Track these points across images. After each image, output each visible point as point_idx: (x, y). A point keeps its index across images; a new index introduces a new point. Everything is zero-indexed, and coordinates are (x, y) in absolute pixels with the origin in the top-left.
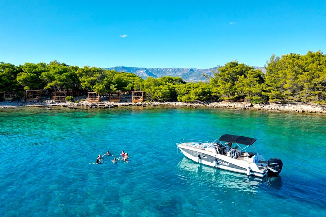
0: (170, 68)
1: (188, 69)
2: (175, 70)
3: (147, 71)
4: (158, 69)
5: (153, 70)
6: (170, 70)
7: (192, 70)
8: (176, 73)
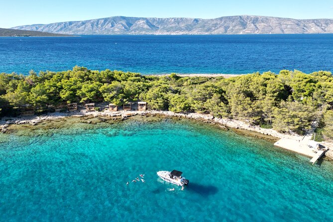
0: (173, 18)
1: (191, 19)
2: (178, 21)
3: (148, 21)
4: (159, 19)
5: (154, 20)
6: (173, 20)
7: (196, 20)
8: (179, 23)
